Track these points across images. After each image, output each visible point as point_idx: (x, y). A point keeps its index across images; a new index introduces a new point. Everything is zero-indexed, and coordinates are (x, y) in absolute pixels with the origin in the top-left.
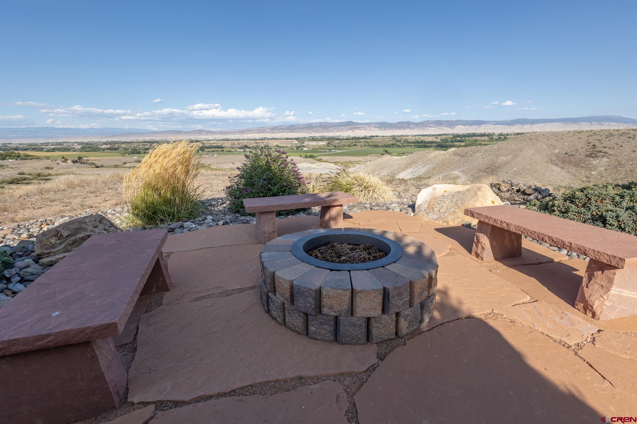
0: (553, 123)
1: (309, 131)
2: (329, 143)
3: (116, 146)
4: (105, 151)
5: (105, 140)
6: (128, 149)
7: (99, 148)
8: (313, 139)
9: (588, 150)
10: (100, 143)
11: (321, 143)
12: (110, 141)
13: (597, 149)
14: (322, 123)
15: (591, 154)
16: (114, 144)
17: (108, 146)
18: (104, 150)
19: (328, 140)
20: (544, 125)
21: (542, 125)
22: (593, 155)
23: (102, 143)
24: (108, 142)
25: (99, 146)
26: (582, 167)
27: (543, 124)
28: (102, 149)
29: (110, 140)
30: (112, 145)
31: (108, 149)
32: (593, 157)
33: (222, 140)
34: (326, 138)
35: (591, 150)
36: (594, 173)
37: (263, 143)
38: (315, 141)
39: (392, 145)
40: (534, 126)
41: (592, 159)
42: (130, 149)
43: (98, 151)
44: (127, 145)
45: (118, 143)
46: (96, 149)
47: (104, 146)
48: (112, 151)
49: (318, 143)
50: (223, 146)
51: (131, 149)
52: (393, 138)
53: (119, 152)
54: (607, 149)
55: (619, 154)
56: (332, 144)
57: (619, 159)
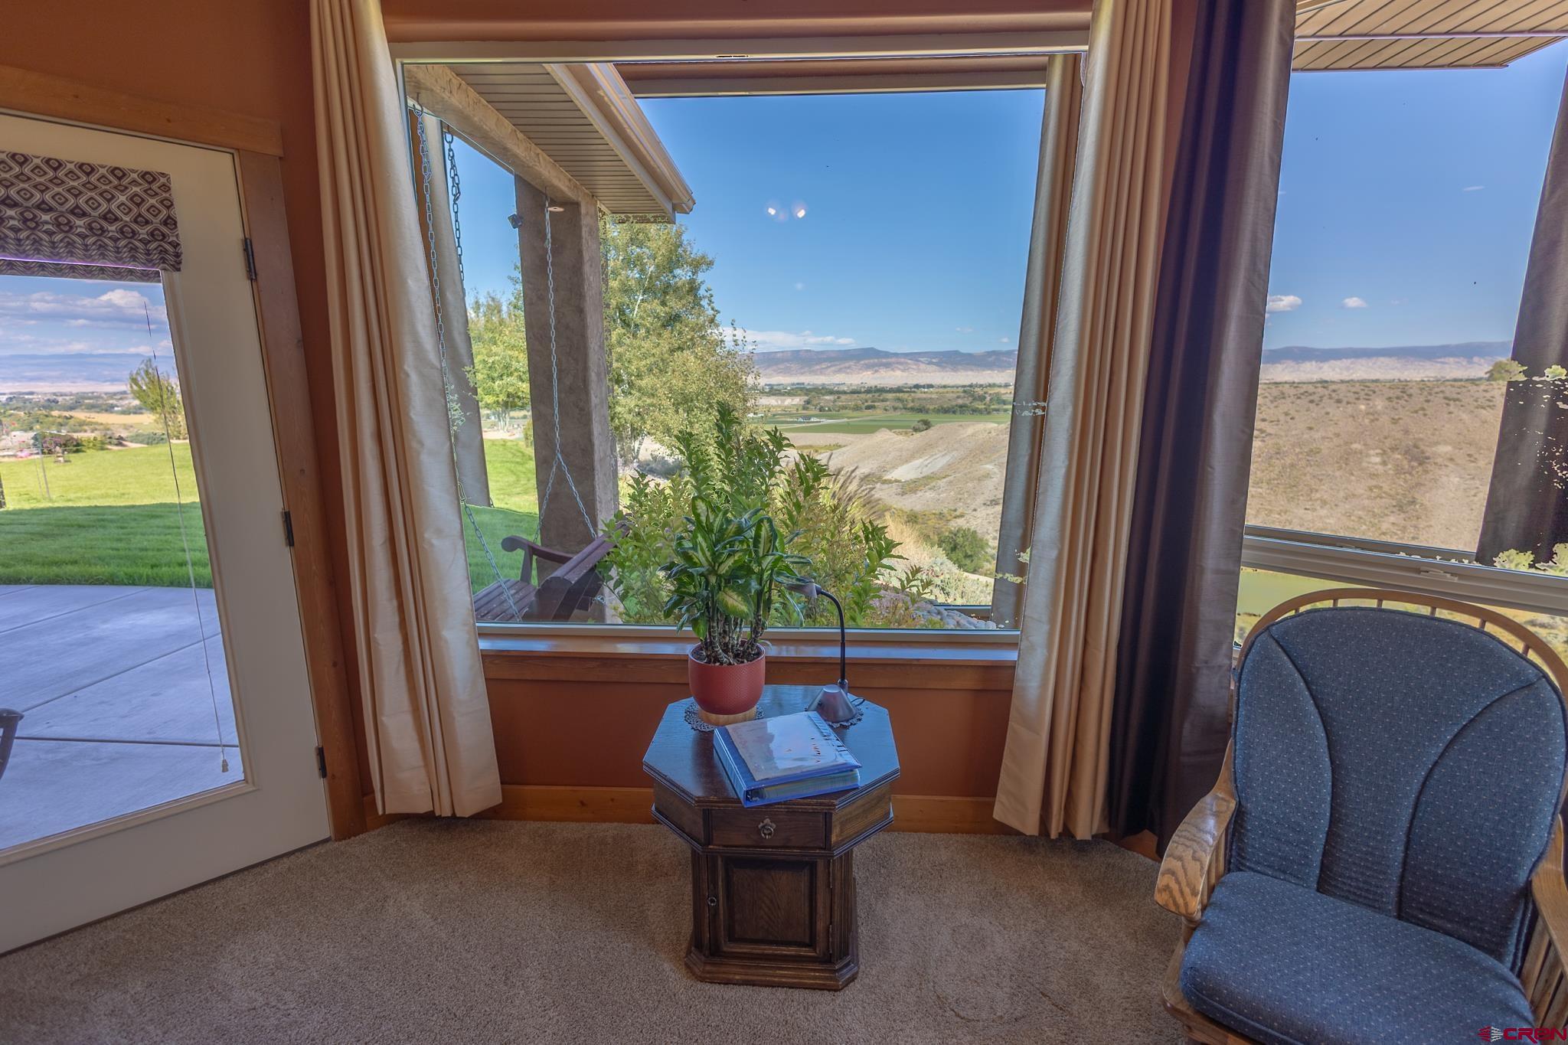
0: (1374, 359)
1: (767, 371)
2: (808, 402)
8: (774, 391)
11: (788, 401)
14: (798, 351)
19: (806, 395)
20: (1352, 363)
21: (1346, 362)
27: (1349, 361)
34: (804, 389)
38: (775, 394)
39: (962, 407)
49: (783, 401)
54: (1266, 423)
55: (1283, 434)
56: (814, 402)
57: (1281, 442)
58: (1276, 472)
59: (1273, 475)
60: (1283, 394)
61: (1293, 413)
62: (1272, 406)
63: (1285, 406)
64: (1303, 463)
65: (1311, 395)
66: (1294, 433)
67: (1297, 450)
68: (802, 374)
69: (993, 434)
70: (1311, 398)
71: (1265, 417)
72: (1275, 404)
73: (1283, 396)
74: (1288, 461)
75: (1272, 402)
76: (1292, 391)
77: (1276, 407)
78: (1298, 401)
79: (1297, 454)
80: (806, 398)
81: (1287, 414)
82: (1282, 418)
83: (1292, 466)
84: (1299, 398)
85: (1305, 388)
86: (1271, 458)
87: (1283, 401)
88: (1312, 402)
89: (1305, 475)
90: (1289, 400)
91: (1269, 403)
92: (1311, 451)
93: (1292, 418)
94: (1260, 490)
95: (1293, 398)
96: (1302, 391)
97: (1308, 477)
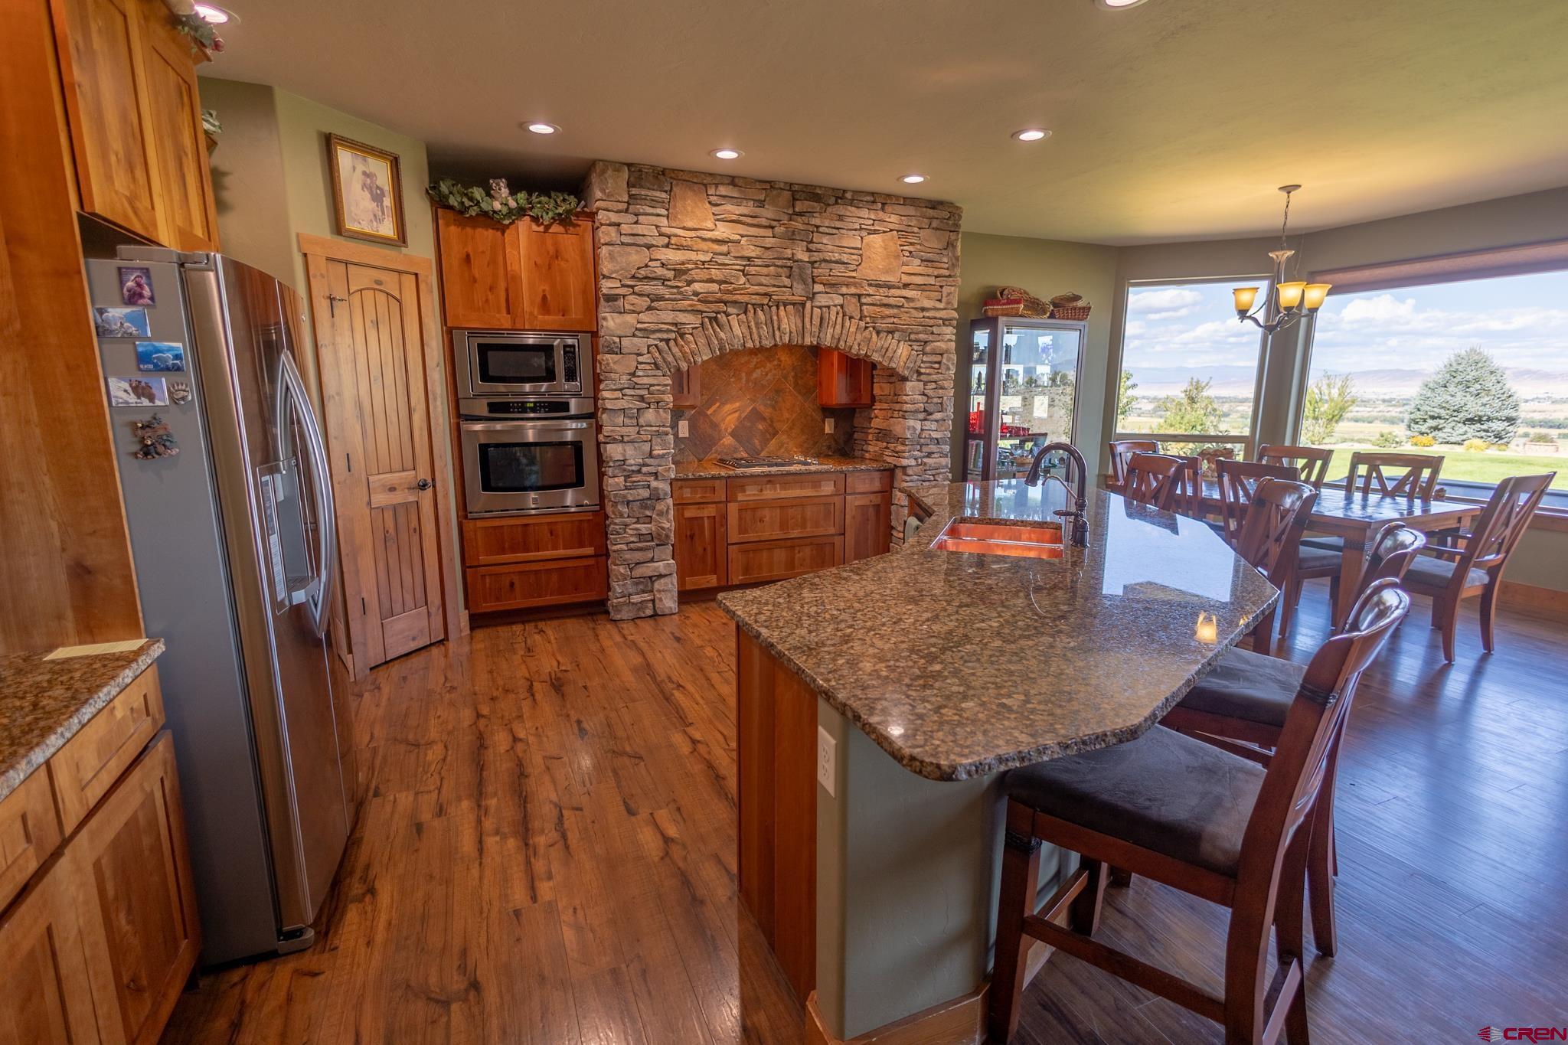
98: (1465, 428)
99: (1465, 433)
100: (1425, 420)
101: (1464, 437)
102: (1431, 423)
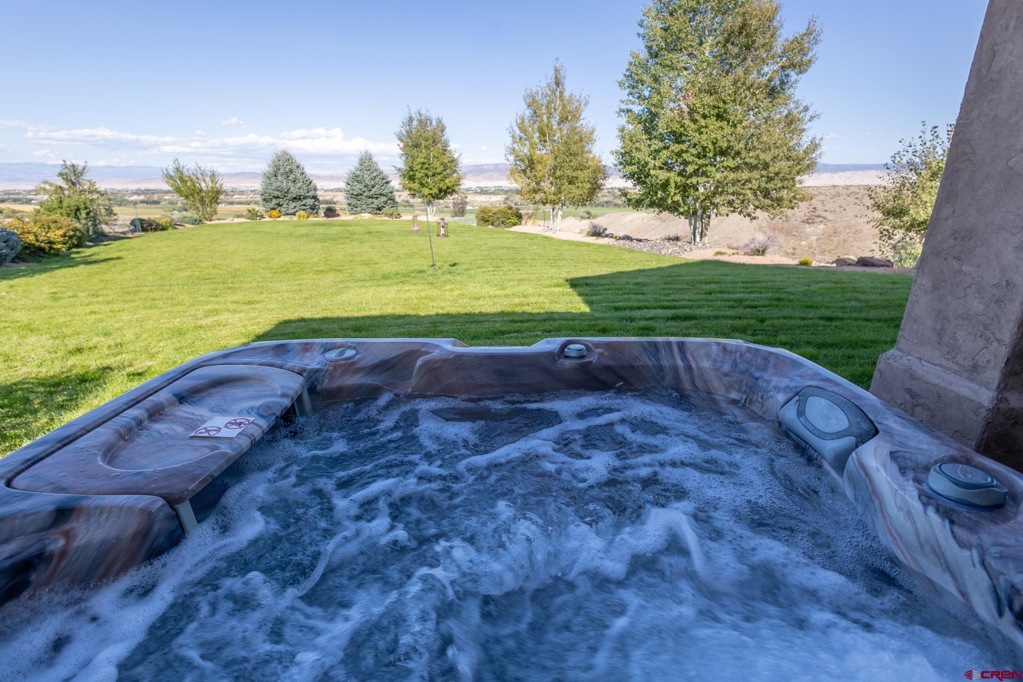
1: (478, 178)
2: (507, 199)
3: (156, 197)
4: (138, 206)
5: (134, 187)
6: (177, 204)
7: (127, 200)
8: (483, 192)
9: (807, 214)
10: (127, 191)
11: (494, 198)
12: (143, 189)
13: (817, 213)
14: (498, 164)
15: (807, 219)
16: (152, 193)
17: (142, 197)
18: (135, 203)
19: (505, 194)
22: (810, 221)
23: (130, 192)
24: (139, 190)
25: (126, 198)
26: (794, 236)
28: (132, 202)
29: (143, 186)
30: (148, 196)
31: (143, 202)
32: (808, 223)
33: (332, 190)
34: (502, 190)
35: (809, 215)
36: (803, 243)
37: (400, 196)
38: (484, 194)
39: (607, 202)
40: (836, 176)
41: (807, 225)
42: (179, 203)
43: (125, 205)
44: (173, 196)
45: (158, 193)
46: (122, 202)
47: (134, 198)
48: (149, 206)
49: (490, 199)
50: (335, 200)
51: (182, 203)
52: (609, 192)
53: (163, 208)
54: (828, 213)
55: (838, 220)
56: (511, 199)
57: (837, 226)
58: (834, 245)
59: (832, 247)
60: (838, 193)
61: (844, 206)
62: (831, 201)
63: (840, 201)
64: (851, 239)
65: (856, 194)
66: (845, 219)
67: (848, 231)
68: (501, 180)
69: (646, 220)
70: (857, 196)
71: (827, 209)
72: (833, 200)
73: (838, 195)
74: (842, 238)
75: (831, 199)
76: (844, 192)
77: (834, 202)
78: (848, 198)
79: (848, 233)
80: (506, 196)
81: (841, 207)
82: (838, 210)
83: (845, 241)
84: (849, 196)
85: (852, 189)
86: (831, 236)
87: (838, 198)
88: (857, 198)
89: (853, 246)
90: (842, 197)
91: (829, 200)
92: (857, 231)
93: (844, 210)
94: (824, 257)
95: (845, 196)
96: (851, 191)
97: (855, 248)
98: (294, 204)
99: (295, 207)
100: (271, 200)
101: (295, 210)
102: (274, 201)
